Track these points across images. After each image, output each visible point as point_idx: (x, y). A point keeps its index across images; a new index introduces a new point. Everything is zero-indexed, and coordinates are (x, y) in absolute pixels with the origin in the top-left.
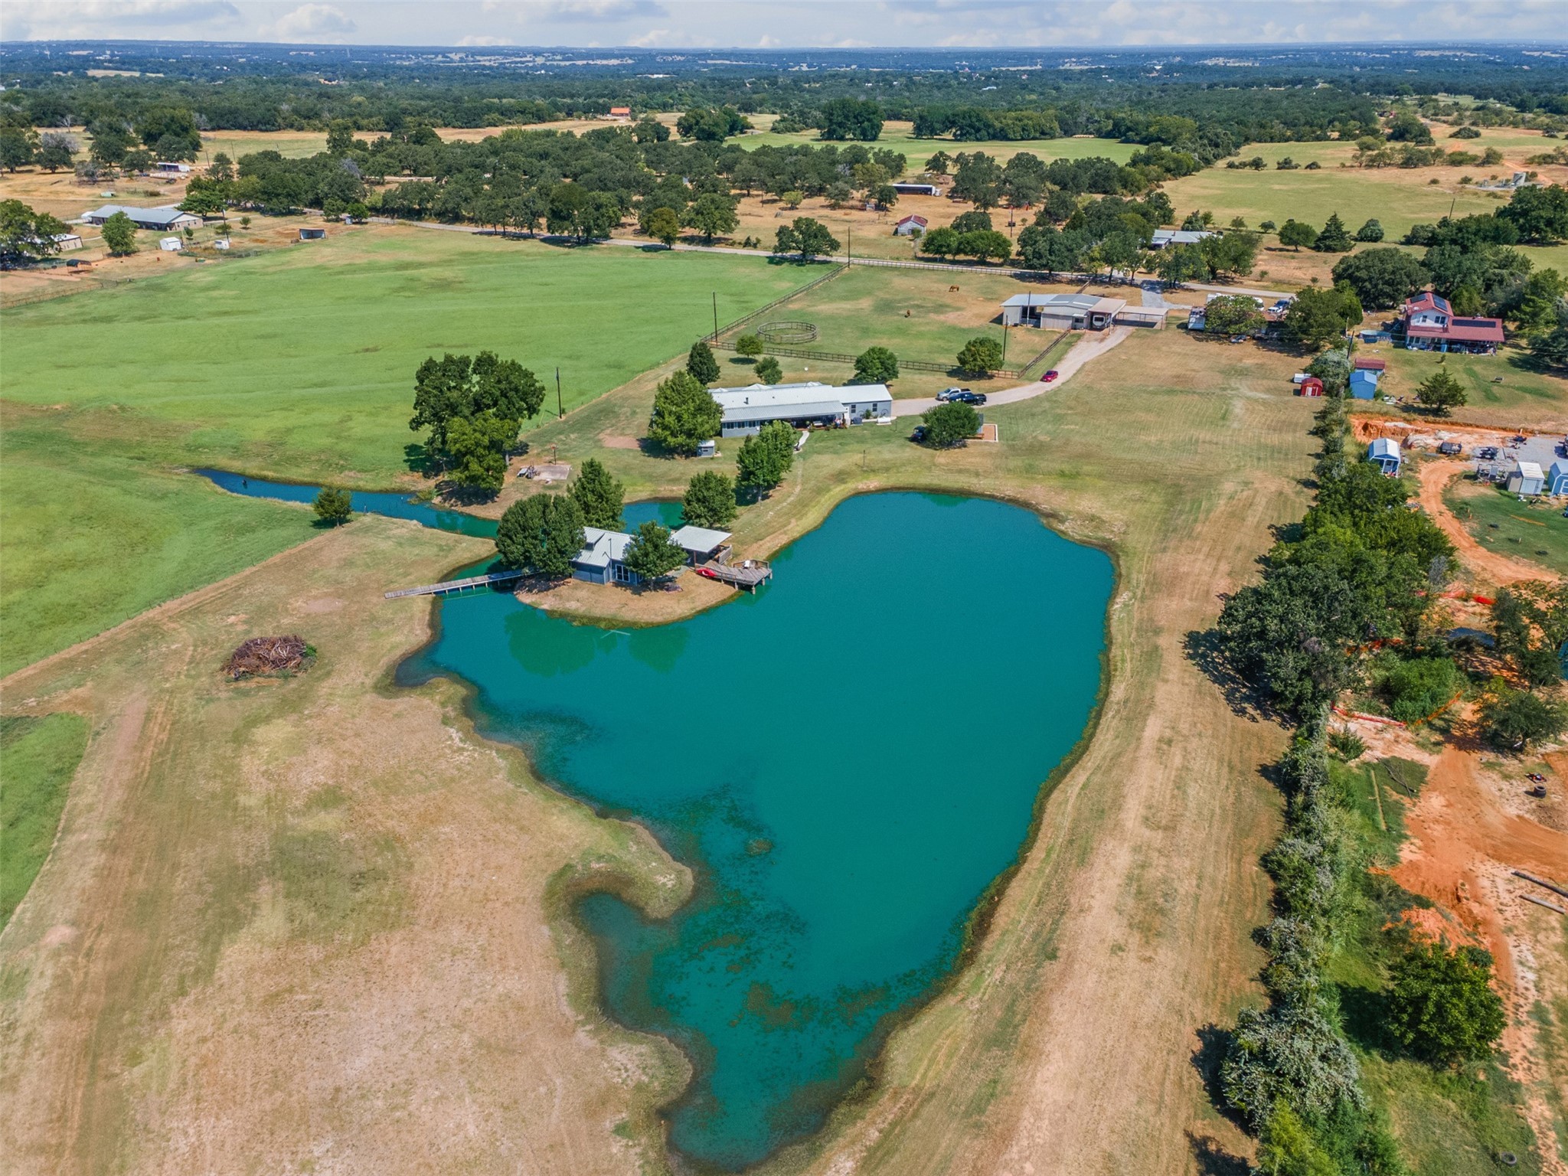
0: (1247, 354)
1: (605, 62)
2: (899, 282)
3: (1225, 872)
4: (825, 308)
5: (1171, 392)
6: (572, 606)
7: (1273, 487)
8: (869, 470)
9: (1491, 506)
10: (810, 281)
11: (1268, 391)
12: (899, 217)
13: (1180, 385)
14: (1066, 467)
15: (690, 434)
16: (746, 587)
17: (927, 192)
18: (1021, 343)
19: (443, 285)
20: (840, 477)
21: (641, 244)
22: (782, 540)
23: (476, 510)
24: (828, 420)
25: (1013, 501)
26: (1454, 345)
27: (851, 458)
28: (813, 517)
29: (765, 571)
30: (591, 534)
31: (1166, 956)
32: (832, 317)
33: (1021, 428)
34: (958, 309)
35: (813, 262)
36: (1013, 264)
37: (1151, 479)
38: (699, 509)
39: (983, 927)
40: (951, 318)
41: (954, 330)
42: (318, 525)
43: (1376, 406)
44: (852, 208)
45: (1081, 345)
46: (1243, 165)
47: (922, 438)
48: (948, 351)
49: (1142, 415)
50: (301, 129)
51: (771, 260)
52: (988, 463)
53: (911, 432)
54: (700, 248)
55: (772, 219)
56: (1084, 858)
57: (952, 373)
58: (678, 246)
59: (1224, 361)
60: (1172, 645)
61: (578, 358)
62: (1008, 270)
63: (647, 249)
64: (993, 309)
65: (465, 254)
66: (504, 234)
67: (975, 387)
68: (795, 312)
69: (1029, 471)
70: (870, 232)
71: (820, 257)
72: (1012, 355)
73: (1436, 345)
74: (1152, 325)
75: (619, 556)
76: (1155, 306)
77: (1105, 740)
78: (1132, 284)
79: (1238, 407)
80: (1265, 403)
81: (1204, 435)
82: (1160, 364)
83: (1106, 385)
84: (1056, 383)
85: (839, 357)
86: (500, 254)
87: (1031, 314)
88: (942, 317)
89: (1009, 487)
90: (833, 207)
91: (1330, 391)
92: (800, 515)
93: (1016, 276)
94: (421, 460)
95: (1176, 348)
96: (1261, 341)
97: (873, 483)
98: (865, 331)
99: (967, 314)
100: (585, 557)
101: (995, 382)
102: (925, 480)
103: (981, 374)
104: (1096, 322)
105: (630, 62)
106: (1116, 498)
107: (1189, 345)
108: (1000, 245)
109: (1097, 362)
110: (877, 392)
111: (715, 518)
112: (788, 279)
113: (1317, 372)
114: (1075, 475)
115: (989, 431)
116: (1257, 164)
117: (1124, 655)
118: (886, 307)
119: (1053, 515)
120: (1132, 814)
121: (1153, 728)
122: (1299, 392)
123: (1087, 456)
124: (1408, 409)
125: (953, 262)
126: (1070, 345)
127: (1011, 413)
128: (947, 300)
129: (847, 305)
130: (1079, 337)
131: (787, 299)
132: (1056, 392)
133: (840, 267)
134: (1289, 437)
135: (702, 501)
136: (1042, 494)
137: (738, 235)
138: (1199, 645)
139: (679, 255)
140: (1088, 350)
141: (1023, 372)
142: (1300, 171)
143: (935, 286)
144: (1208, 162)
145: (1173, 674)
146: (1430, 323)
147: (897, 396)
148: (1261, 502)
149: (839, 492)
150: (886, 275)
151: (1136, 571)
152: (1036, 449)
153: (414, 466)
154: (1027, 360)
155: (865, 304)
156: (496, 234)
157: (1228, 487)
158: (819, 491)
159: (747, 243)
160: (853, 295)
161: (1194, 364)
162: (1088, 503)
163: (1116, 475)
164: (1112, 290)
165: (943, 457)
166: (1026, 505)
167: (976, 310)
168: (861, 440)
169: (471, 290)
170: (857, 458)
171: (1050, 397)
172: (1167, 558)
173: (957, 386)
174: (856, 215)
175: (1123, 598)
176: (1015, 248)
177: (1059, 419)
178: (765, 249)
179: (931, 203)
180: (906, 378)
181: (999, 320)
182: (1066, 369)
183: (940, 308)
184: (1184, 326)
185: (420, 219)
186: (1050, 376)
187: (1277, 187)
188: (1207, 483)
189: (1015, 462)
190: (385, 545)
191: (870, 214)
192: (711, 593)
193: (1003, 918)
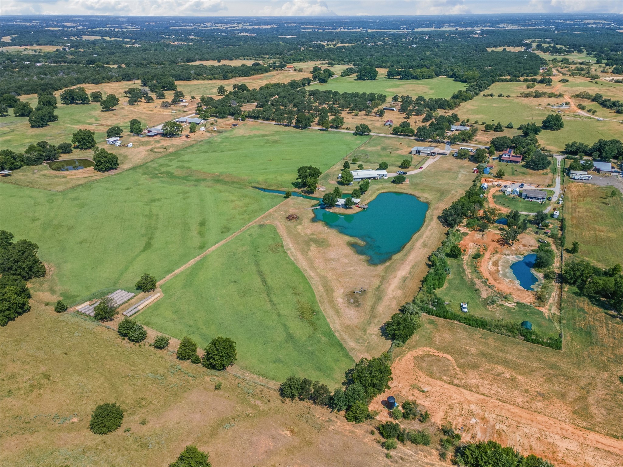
0: (466, 162)
1: (265, 27)
2: (387, 141)
3: (436, 243)
4: (369, 149)
5: (447, 172)
6: (336, 211)
7: (461, 192)
8: (384, 188)
9: (500, 196)
10: (365, 141)
11: (467, 172)
12: (386, 120)
13: (449, 170)
14: (422, 188)
15: (348, 181)
16: (364, 209)
17: (393, 110)
18: (416, 158)
19: (276, 142)
20: (378, 190)
21: (319, 128)
22: (369, 201)
23: (311, 195)
24: (374, 178)
25: (411, 194)
26: (511, 161)
27: (380, 186)
28: (374, 197)
29: (367, 206)
30: (339, 199)
31: (426, 249)
32: (371, 152)
33: (414, 180)
34: (401, 150)
35: (364, 135)
36: (415, 136)
37: (438, 190)
38: (354, 195)
39: (404, 248)
40: (399, 152)
41: (400, 156)
42: (285, 197)
43: (489, 176)
44: (373, 116)
45: (429, 160)
46: (488, 95)
47: (394, 182)
48: (398, 161)
49: (439, 177)
50: (198, 80)
51: (354, 134)
52: (407, 187)
53: (391, 181)
54: (334, 130)
55: (351, 119)
56: (417, 241)
57: (400, 167)
58: (330, 129)
59: (460, 164)
60: (435, 218)
61: (317, 163)
62: (414, 138)
63: (321, 130)
64: (409, 150)
65: (276, 131)
66: (283, 125)
67: (405, 170)
68: (362, 150)
69: (415, 189)
70: (378, 124)
71: (366, 133)
72: (413, 163)
73: (507, 161)
74: (446, 155)
75: (343, 203)
76: (448, 149)
77: (423, 229)
78: (444, 143)
79: (460, 176)
80: (466, 175)
81: (451, 182)
82: (445, 165)
83: (433, 170)
84: (422, 169)
85: (374, 163)
86: (285, 132)
87: (418, 152)
88: (397, 152)
89: (411, 192)
90: (367, 115)
91: (480, 172)
92: (371, 197)
93: (416, 140)
94: (296, 185)
95: (450, 161)
96: (470, 160)
97: (384, 191)
98: (380, 156)
99: (403, 151)
100: (337, 203)
101: (409, 169)
102: (395, 190)
103: (406, 167)
104: (433, 154)
105: (275, 26)
106: (431, 194)
107: (453, 160)
108: (412, 131)
109: (432, 164)
110: (384, 172)
111: (357, 197)
112: (359, 140)
113: (478, 168)
114: (424, 190)
115: (408, 181)
116: (492, 95)
117: (427, 219)
118: (384, 149)
119: (419, 197)
120: (424, 237)
121: (429, 228)
122: (473, 172)
123: (426, 186)
124: (495, 177)
125: (400, 135)
126: (427, 160)
127: (412, 176)
128: (398, 147)
129: (375, 148)
130: (429, 158)
131: (360, 147)
132: (422, 172)
133: (371, 136)
134: (468, 182)
135: (355, 194)
136: (417, 193)
137: (344, 126)
138: (439, 218)
139: (330, 132)
140: (431, 161)
141: (415, 167)
142: (504, 98)
143: (396, 143)
144: (477, 94)
145: (434, 221)
146: (507, 156)
147: (388, 172)
148: (458, 195)
149: (378, 192)
150: (383, 139)
151: (432, 207)
152: (417, 184)
153: (296, 187)
154: (416, 164)
155: (379, 148)
156: (281, 125)
157: (453, 192)
158: (374, 192)
159: (347, 129)
160: (375, 145)
161: (453, 165)
162: (425, 195)
163: (431, 190)
164: (439, 144)
165: (398, 186)
166: (414, 195)
167: (405, 150)
168: (381, 182)
169: (283, 143)
170: (381, 186)
171: (421, 173)
172: (438, 205)
173: (401, 170)
174: (374, 118)
175: (429, 211)
176: (416, 132)
177: (422, 178)
178: (352, 130)
179: (394, 113)
180: (390, 167)
181: (411, 153)
182: (425, 166)
183: (397, 149)
184: (453, 155)
185: (258, 119)
186: (421, 168)
187: (494, 105)
188: (448, 191)
189: (412, 187)
190: (299, 201)
191: (378, 118)
192: (358, 210)
193: (406, 247)
